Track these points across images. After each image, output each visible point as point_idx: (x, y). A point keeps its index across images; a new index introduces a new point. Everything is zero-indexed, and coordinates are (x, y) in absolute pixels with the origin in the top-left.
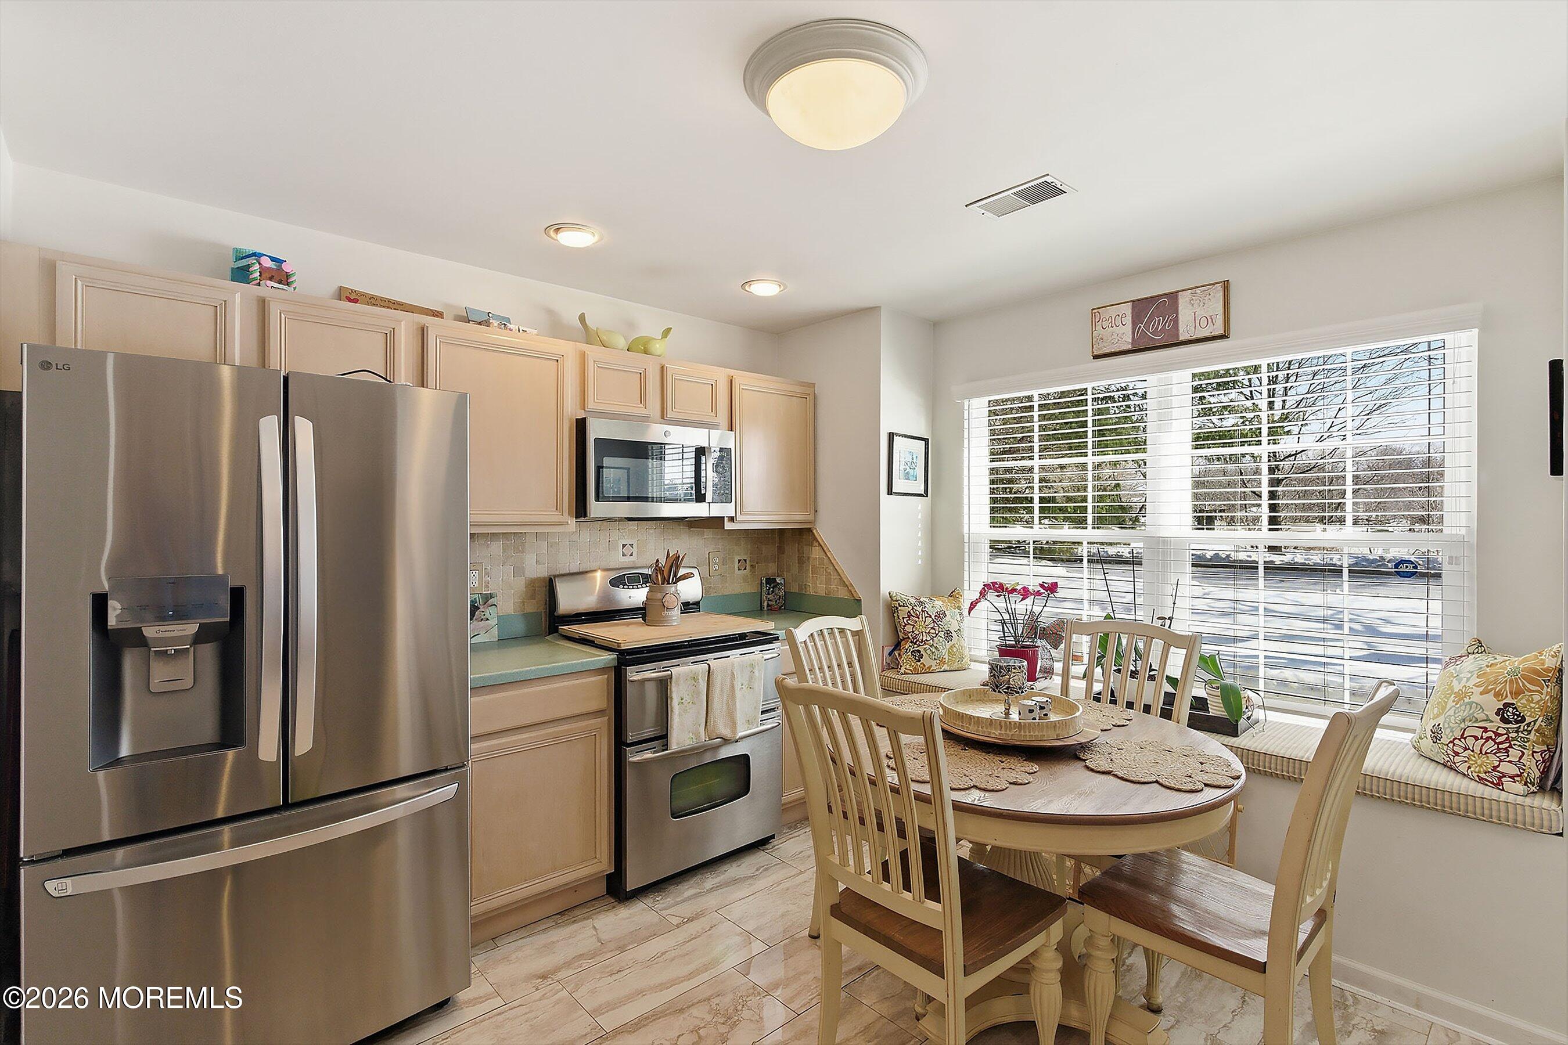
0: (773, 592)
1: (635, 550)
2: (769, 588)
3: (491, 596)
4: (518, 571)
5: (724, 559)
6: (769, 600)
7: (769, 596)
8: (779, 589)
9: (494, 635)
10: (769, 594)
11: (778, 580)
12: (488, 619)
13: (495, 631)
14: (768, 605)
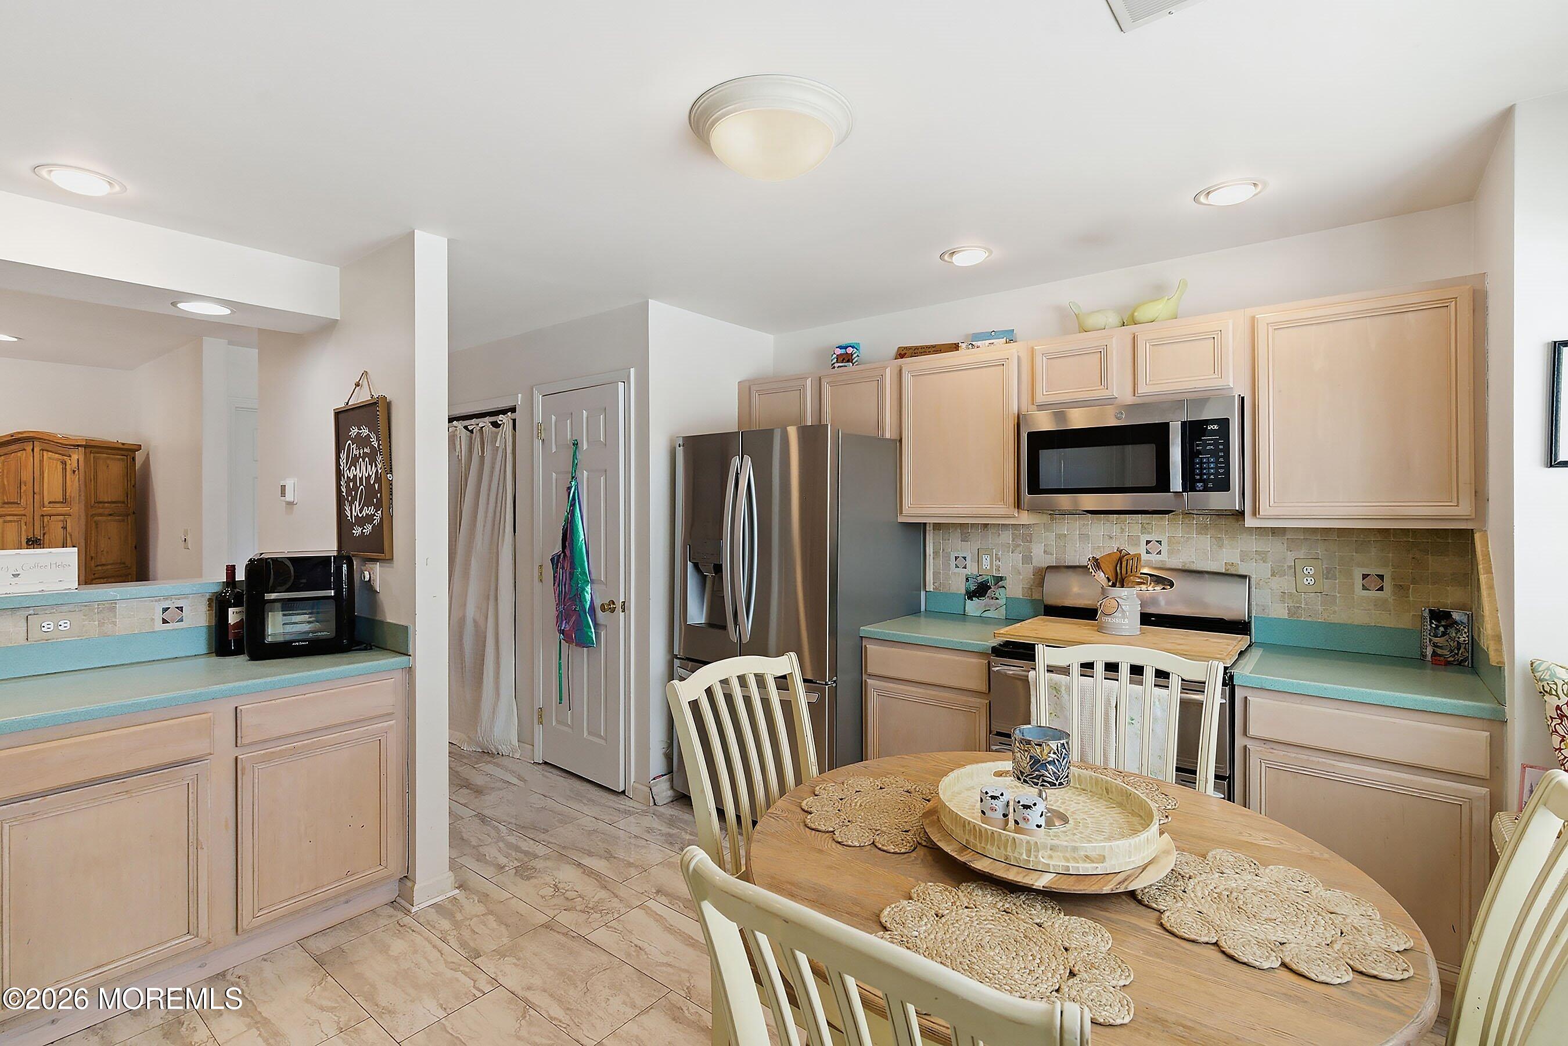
0: (1444, 634)
1: (1164, 548)
2: (1437, 627)
3: (1001, 579)
4: (1027, 559)
5: (1329, 570)
6: (1435, 645)
7: (1436, 640)
8: (1458, 631)
9: (1001, 613)
10: (1436, 636)
11: (1456, 616)
12: (997, 599)
13: (1003, 610)
14: (1434, 654)
